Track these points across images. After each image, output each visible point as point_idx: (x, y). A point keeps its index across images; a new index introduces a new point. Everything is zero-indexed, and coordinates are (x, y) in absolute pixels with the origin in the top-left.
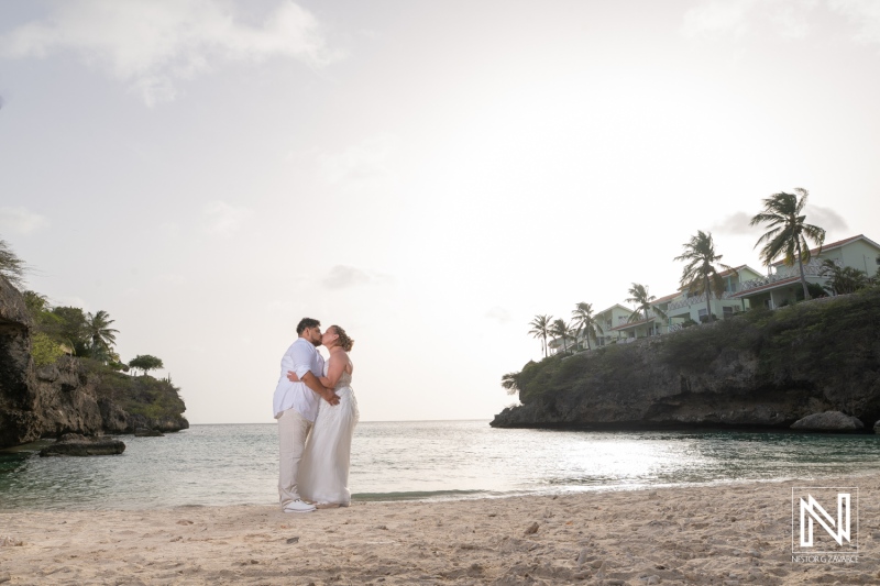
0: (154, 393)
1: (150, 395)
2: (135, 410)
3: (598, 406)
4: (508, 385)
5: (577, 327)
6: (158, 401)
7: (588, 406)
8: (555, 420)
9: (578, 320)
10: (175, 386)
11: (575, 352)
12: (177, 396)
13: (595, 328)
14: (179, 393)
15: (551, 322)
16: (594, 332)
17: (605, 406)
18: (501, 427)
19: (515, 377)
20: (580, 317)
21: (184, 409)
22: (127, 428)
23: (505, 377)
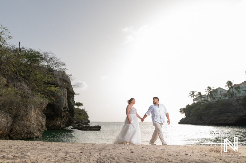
0: (81, 113)
1: (80, 113)
2: (78, 117)
3: (218, 118)
4: (181, 112)
5: (207, 94)
6: (83, 115)
7: (215, 118)
8: (201, 122)
9: (208, 92)
10: (86, 111)
11: (205, 102)
12: (86, 114)
13: (213, 94)
14: (87, 113)
15: (197, 93)
16: (213, 95)
17: (220, 118)
18: (182, 124)
19: (184, 109)
20: (208, 91)
21: (88, 117)
22: (77, 122)
23: (180, 109)
